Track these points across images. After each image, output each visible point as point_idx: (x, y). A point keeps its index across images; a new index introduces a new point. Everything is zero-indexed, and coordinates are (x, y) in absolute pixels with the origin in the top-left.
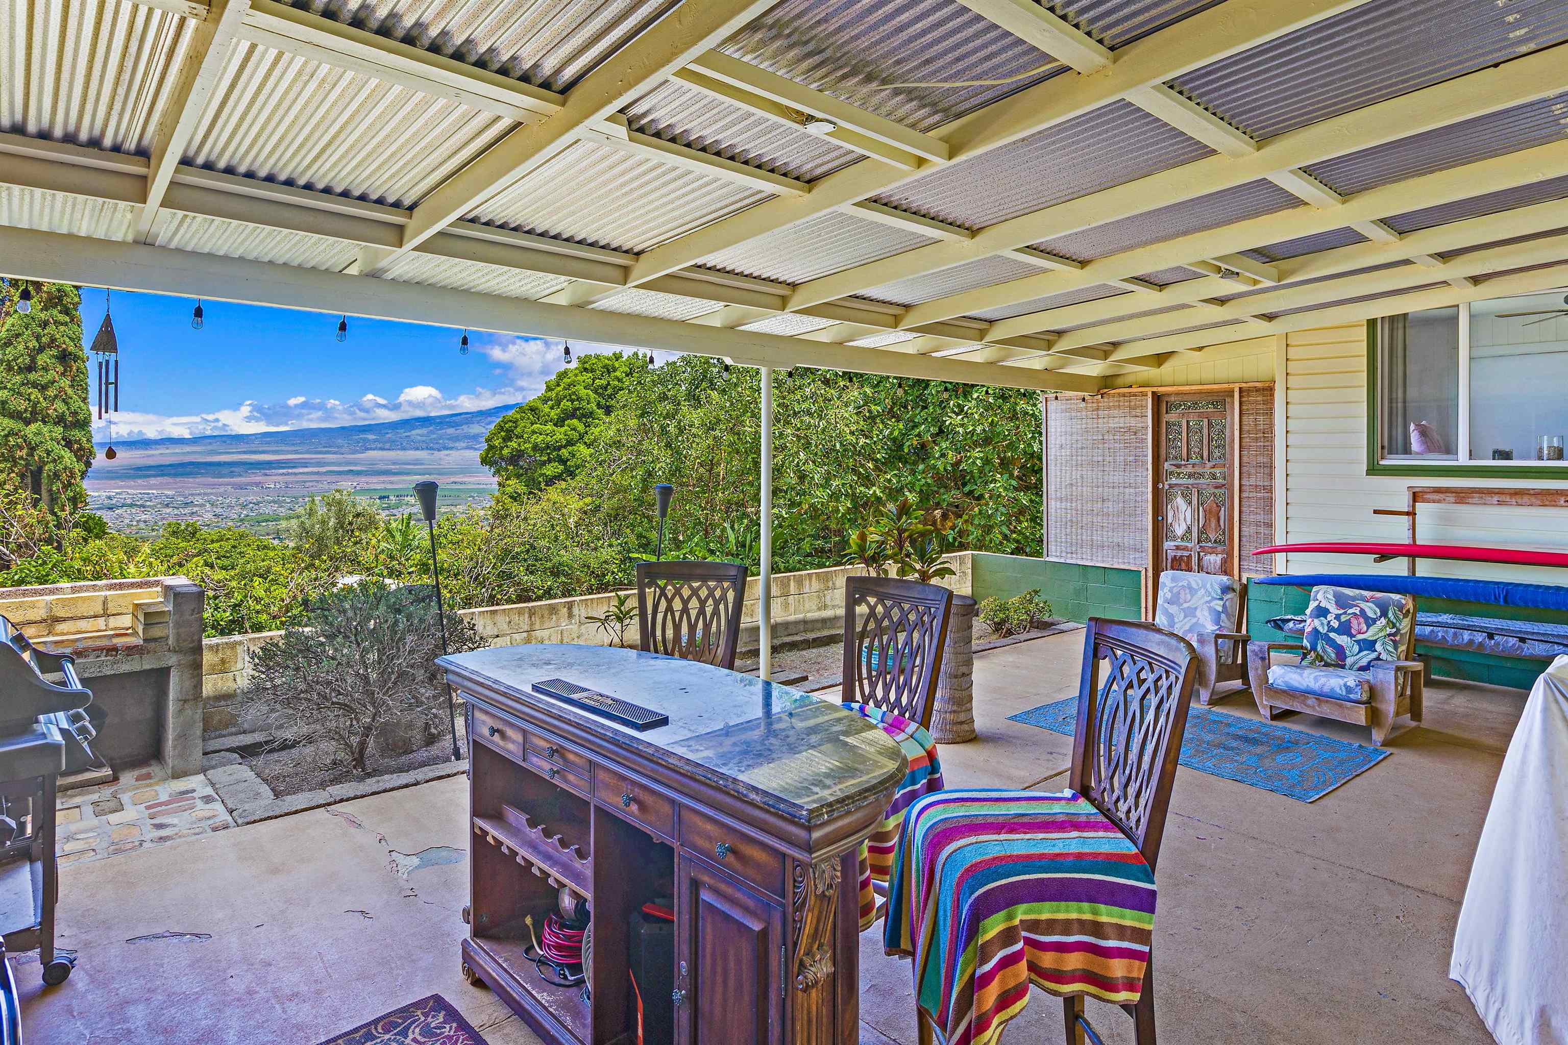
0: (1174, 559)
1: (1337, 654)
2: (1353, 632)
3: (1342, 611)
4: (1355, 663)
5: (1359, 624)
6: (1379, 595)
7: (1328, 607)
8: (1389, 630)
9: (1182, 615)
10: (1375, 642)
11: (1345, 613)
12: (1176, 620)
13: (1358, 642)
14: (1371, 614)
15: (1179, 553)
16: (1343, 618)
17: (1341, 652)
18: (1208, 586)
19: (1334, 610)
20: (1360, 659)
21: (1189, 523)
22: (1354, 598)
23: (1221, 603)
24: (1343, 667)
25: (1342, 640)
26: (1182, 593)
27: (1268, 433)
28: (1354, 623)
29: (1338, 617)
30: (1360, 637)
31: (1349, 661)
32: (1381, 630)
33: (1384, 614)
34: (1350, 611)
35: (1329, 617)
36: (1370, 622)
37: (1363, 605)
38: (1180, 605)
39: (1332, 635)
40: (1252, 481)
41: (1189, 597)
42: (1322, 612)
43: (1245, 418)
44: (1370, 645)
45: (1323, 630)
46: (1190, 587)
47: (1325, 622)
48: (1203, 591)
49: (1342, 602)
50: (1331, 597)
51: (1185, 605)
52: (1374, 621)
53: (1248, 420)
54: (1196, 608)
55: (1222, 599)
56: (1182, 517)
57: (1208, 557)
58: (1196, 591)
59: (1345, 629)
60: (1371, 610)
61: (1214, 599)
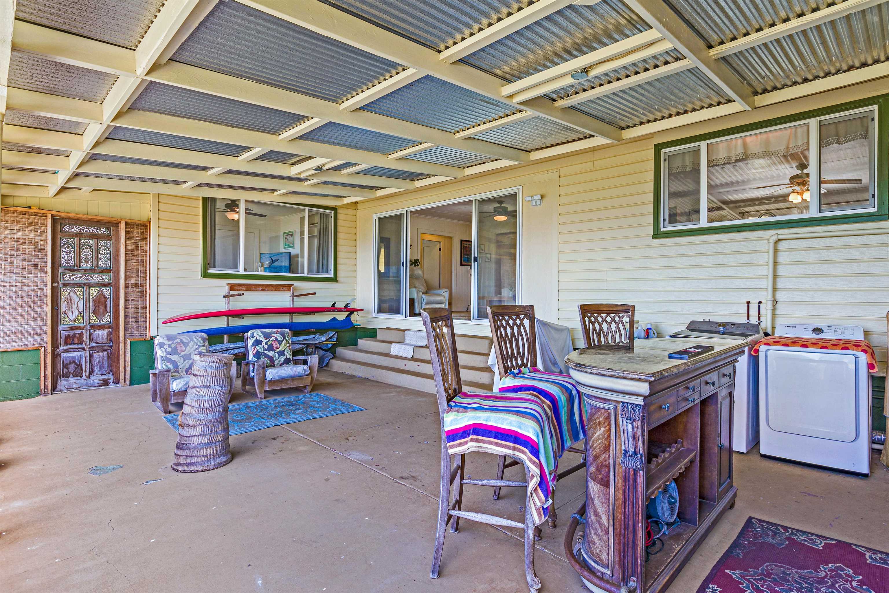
0: (68, 337)
1: (270, 361)
2: (275, 349)
3: (268, 340)
4: (278, 363)
5: (276, 344)
6: (279, 330)
7: (261, 339)
8: (288, 345)
9: (182, 360)
10: (284, 351)
11: (269, 341)
12: (179, 364)
13: (277, 353)
14: (279, 339)
15: (72, 332)
16: (269, 343)
17: (271, 359)
18: (194, 339)
19: (264, 340)
20: (280, 360)
21: (81, 310)
22: (271, 333)
23: (205, 348)
24: (274, 366)
25: (271, 353)
26: (178, 346)
27: (144, 252)
28: (274, 345)
29: (266, 343)
30: (278, 350)
31: (276, 362)
32: (285, 345)
33: (284, 338)
34: (271, 339)
35: (263, 344)
36: (280, 343)
37: (275, 335)
38: (179, 354)
39: (266, 352)
40: (134, 281)
41: (184, 348)
42: (258, 342)
43: (129, 242)
44: (282, 353)
45: (261, 351)
46: (183, 343)
47: (261, 346)
48: (192, 343)
49: (267, 336)
50: (261, 334)
51: (183, 354)
52: (282, 342)
53: (131, 243)
54: (190, 354)
55: (204, 346)
56: (74, 306)
57: (97, 332)
58: (188, 344)
59: (271, 348)
60: (279, 337)
61: (200, 346)
